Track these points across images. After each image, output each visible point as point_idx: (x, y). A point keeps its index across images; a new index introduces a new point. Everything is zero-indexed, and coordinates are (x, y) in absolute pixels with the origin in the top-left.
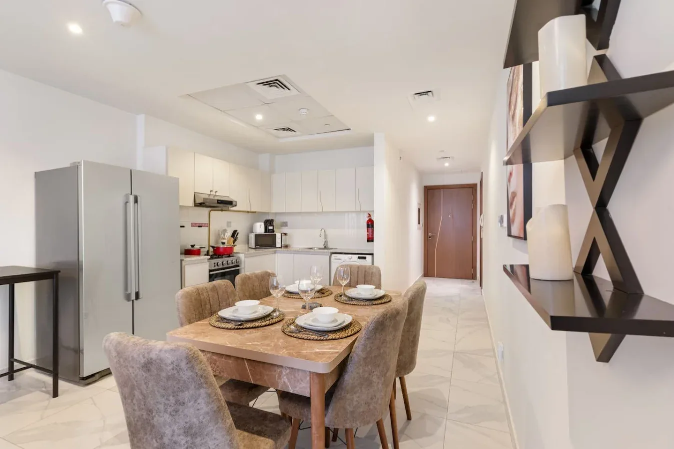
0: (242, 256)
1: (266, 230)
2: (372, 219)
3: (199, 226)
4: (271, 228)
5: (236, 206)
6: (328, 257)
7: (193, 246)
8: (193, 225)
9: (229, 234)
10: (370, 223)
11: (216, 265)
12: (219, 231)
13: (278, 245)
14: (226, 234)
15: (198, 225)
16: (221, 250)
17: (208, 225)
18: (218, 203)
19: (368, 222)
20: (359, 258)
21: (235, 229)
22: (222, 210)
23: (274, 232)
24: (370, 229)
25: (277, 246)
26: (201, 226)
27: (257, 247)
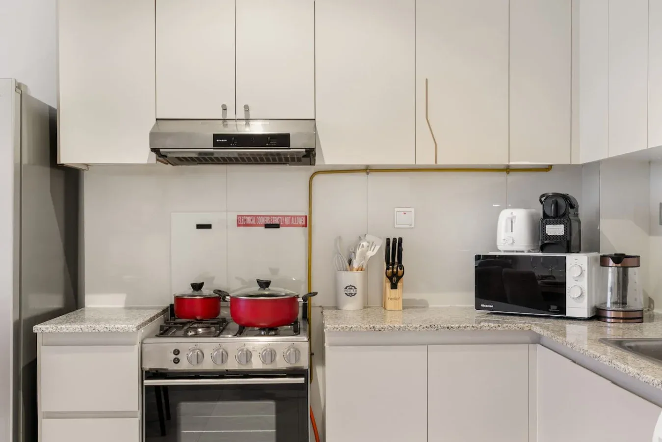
3: (267, 226)
7: (197, 287)
8: (244, 222)
13: (579, 307)
15: (262, 221)
17: (307, 222)
21: (395, 235)
25: (568, 314)
26: (277, 226)
27: (483, 305)
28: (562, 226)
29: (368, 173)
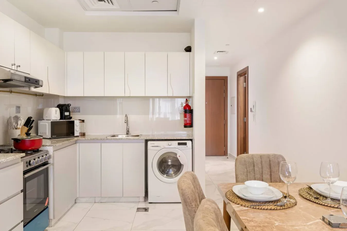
0: (50, 149)
1: (62, 116)
2: (190, 104)
4: (67, 114)
5: (42, 86)
6: (143, 144)
9: (22, 122)
10: (187, 108)
11: (28, 164)
12: (10, 118)
13: (76, 134)
14: (19, 122)
16: (28, 144)
18: (25, 81)
19: (185, 108)
20: (179, 144)
21: (29, 116)
22: (11, 92)
23: (71, 118)
24: (188, 115)
27: (53, 136)
28: (68, 113)
29: (11, 93)
